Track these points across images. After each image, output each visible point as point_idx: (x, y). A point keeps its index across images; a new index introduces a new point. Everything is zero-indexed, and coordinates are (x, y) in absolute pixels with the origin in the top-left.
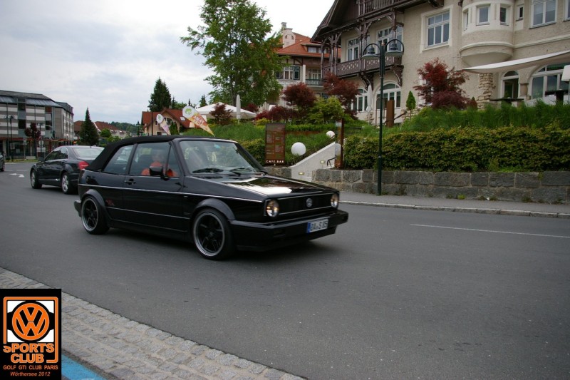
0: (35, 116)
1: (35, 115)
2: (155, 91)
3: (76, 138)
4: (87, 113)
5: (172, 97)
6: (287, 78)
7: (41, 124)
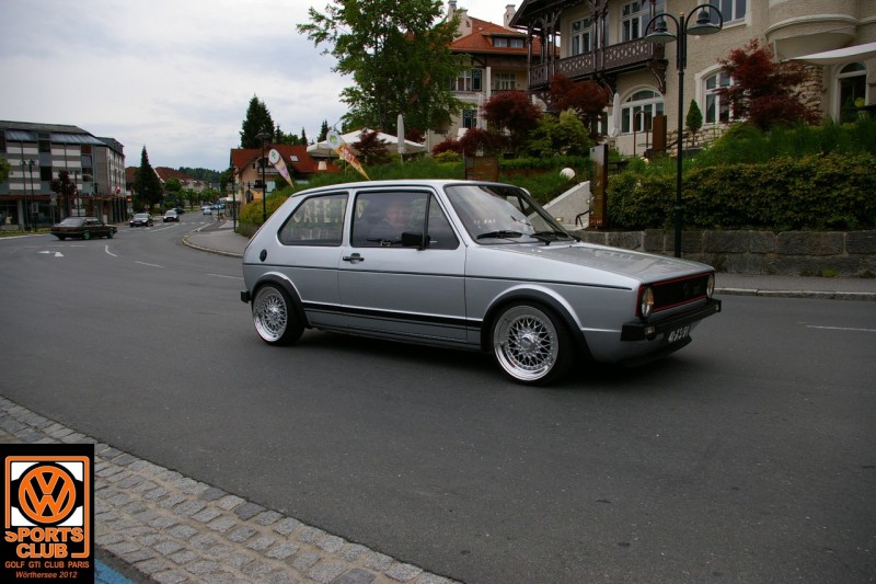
0: (65, 160)
1: (66, 158)
2: (248, 117)
3: (129, 193)
4: (144, 153)
5: (275, 125)
6: (461, 88)
7: (77, 172)
